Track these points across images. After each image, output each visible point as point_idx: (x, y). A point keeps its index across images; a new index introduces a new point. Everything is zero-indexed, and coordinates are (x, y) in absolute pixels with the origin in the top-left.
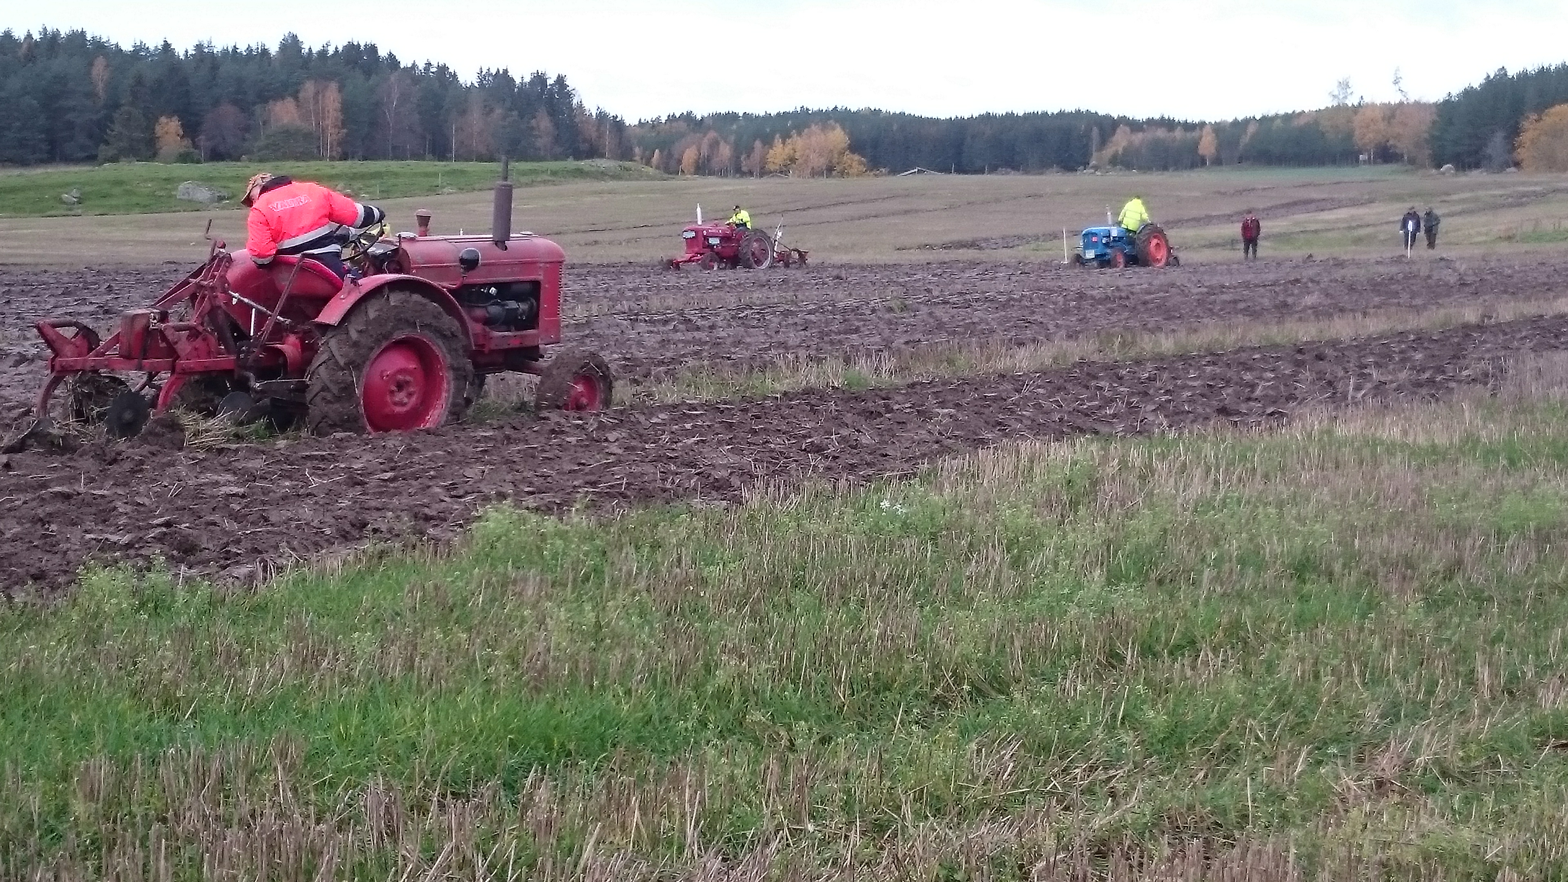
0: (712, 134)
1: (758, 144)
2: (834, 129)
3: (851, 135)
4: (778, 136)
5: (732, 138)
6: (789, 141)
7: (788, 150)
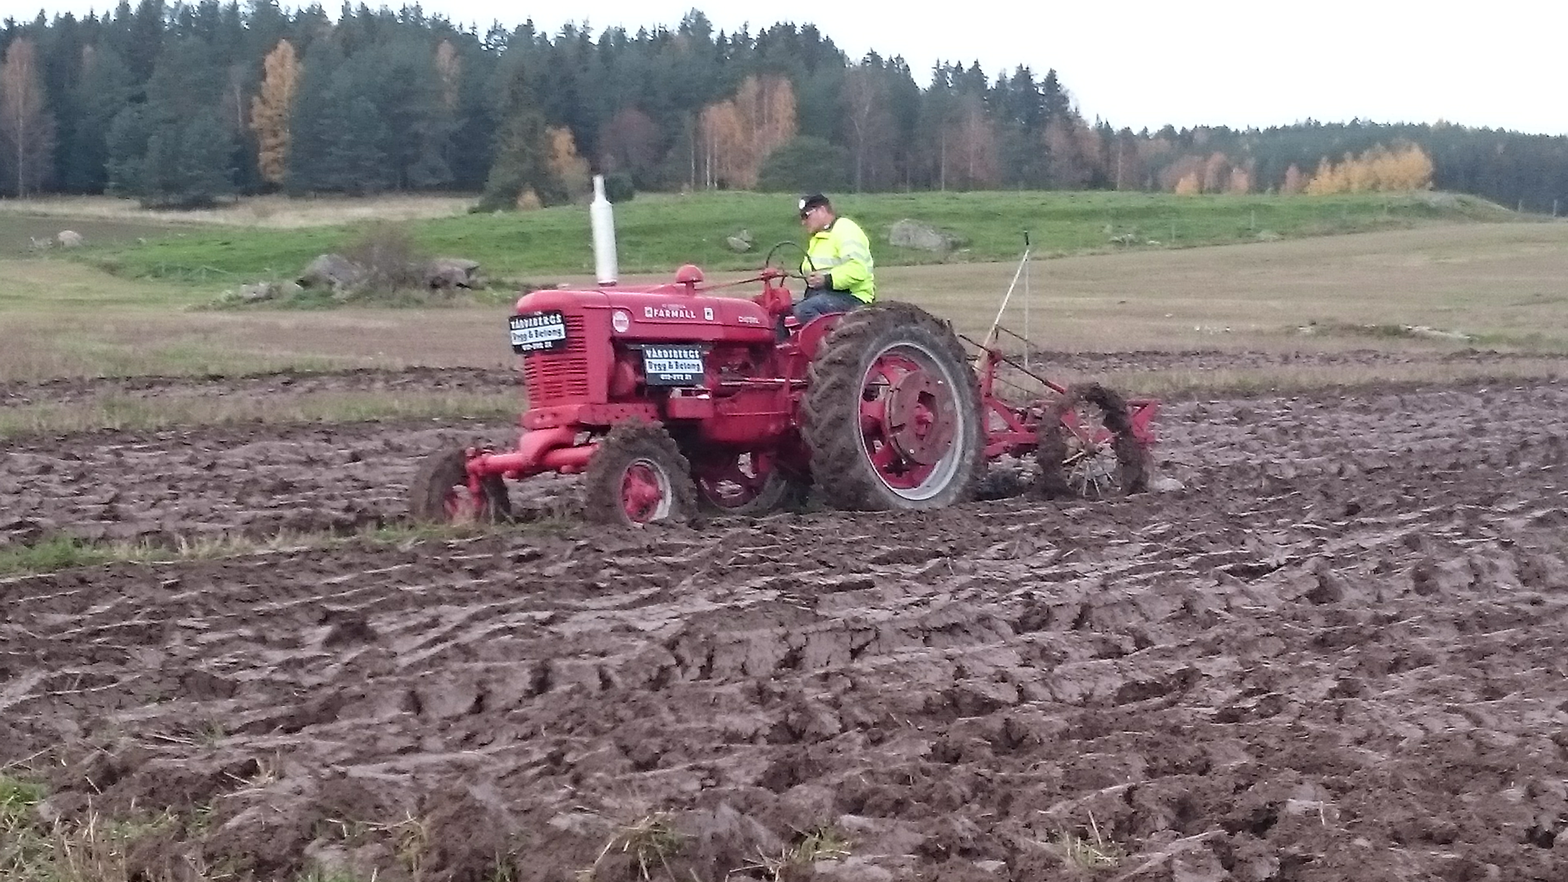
0: (1218, 158)
1: (1292, 172)
2: (1409, 149)
3: (1435, 159)
4: (1324, 159)
5: (1251, 162)
6: (1340, 167)
7: (1339, 180)
